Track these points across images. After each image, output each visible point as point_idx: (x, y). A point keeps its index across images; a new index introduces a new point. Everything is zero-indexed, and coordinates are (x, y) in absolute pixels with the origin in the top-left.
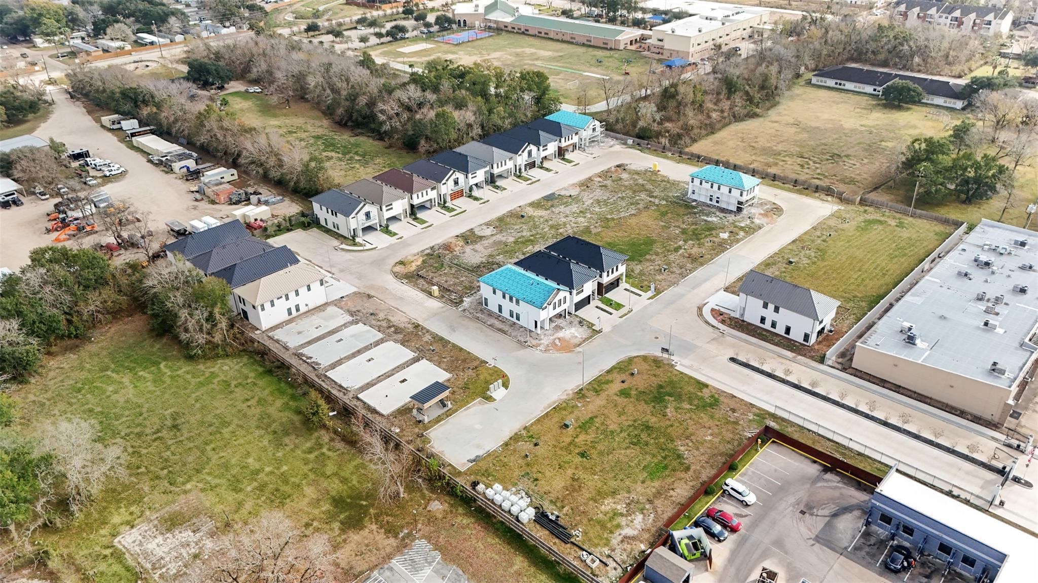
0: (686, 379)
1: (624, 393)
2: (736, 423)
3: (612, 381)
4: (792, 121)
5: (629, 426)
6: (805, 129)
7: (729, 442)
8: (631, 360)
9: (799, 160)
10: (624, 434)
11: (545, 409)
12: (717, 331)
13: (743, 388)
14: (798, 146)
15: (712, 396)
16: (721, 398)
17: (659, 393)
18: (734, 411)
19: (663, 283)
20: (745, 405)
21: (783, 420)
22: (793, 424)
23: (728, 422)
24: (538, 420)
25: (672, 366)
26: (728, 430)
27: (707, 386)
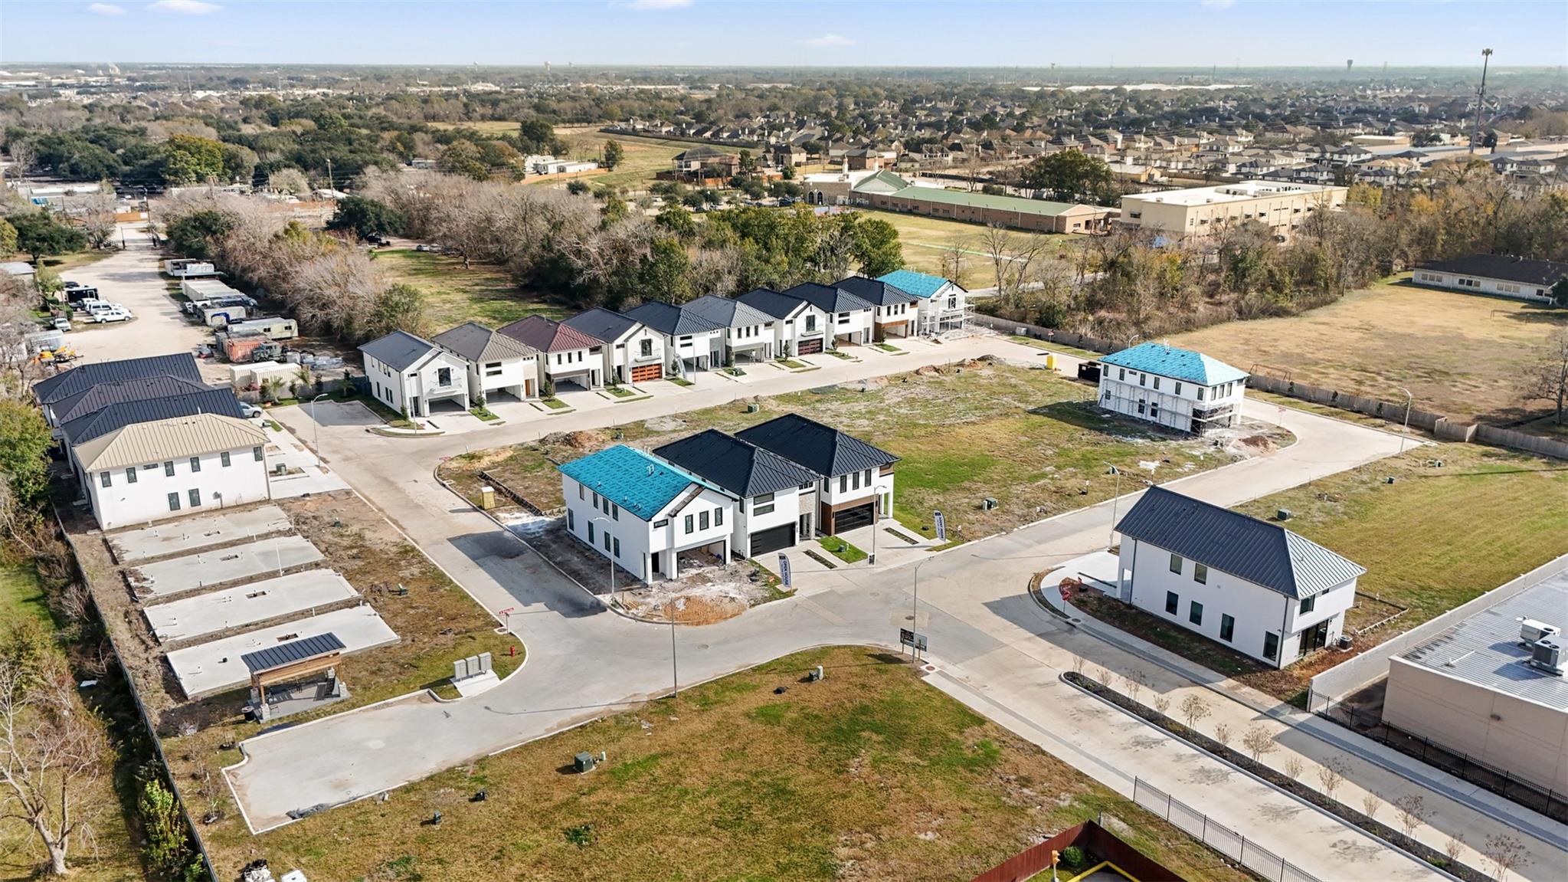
0: (937, 703)
1: (769, 716)
2: (1019, 811)
3: (755, 688)
4: (1357, 324)
5: (737, 784)
6: (1380, 336)
7: (977, 854)
8: (824, 653)
9: (1355, 375)
10: (712, 801)
11: (560, 726)
12: (1060, 622)
13: (1071, 738)
14: (1359, 356)
15: (983, 745)
16: (1005, 752)
17: (853, 721)
18: (1025, 782)
19: (977, 527)
20: (1063, 774)
21: (1153, 819)
22: (1175, 832)
23: (1000, 806)
24: (526, 747)
25: (917, 673)
26: (988, 824)
27: (980, 721)
